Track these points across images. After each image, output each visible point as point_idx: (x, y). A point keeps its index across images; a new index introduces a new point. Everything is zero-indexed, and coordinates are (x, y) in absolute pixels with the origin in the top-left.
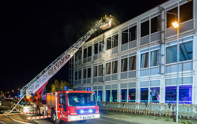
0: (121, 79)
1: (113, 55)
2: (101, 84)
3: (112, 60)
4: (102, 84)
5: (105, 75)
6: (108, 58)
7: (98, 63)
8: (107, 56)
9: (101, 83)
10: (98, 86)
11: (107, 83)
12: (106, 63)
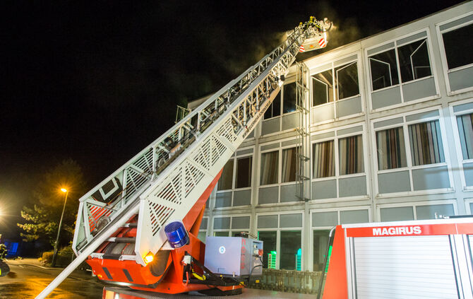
0: (380, 193)
1: (340, 119)
2: (295, 208)
3: (339, 132)
4: (299, 207)
5: (312, 180)
6: (320, 128)
7: (280, 141)
8: (319, 121)
9: (296, 205)
10: (279, 213)
11: (320, 205)
12: (313, 142)
